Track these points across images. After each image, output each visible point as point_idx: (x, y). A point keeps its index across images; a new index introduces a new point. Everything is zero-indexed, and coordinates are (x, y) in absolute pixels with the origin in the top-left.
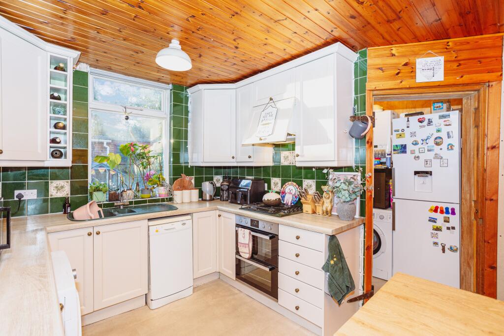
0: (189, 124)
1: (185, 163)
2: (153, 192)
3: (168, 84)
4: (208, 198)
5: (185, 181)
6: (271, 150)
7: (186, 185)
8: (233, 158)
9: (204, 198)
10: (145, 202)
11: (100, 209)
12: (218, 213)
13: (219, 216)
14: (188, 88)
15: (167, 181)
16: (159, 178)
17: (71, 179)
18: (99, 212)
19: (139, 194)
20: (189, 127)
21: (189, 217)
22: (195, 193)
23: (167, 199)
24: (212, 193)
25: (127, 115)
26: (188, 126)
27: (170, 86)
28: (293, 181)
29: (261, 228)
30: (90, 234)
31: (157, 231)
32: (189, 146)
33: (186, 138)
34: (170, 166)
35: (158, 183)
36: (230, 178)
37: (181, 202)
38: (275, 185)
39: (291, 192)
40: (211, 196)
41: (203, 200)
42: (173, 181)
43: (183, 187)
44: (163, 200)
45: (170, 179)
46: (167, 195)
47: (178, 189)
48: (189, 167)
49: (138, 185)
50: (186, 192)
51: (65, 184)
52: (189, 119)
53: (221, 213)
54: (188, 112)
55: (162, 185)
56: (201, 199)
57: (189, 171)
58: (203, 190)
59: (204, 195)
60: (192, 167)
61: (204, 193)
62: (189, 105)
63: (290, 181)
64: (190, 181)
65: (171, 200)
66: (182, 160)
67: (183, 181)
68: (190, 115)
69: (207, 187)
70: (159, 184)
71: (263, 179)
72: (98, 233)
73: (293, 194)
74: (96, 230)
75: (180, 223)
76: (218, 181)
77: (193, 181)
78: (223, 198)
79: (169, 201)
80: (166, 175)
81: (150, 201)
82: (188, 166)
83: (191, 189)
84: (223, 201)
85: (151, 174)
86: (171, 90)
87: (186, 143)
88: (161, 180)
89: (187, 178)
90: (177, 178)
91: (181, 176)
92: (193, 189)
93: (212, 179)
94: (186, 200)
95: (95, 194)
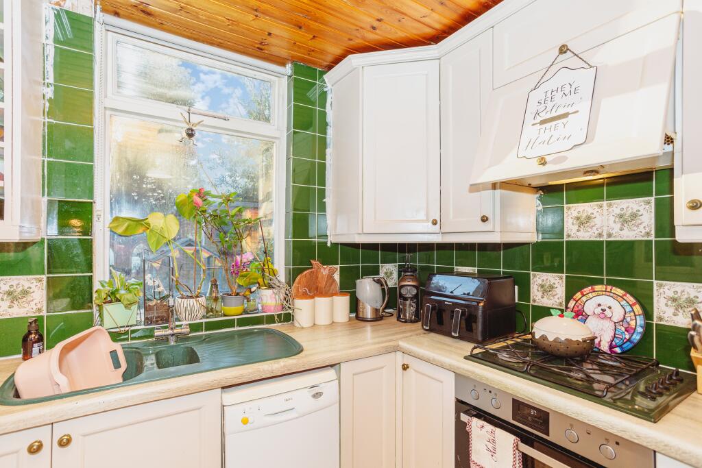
0: (329, 151)
1: (319, 236)
2: (248, 300)
3: (283, 64)
4: (369, 314)
5: (320, 276)
6: (532, 201)
7: (322, 284)
8: (435, 223)
9: (361, 315)
10: (230, 324)
11: (117, 346)
12: (400, 359)
13: (405, 367)
14: (325, 73)
15: (282, 277)
16: (263, 271)
17: (49, 272)
18: (114, 354)
19: (218, 306)
20: (328, 157)
21: (331, 373)
22: (343, 302)
23: (279, 316)
24: (379, 305)
25: (191, 127)
26: (325, 155)
27: (288, 69)
28: (610, 283)
29: (555, 436)
30: (35, 449)
31: (245, 422)
32: (328, 200)
33: (322, 182)
34: (287, 243)
35: (260, 280)
36: (414, 270)
37: (310, 324)
38: (545, 292)
39: (608, 313)
40: (377, 311)
41: (357, 318)
42: (293, 275)
43: (314, 290)
44: (271, 319)
45: (288, 272)
46: (280, 308)
47: (305, 296)
48: (329, 245)
49: (215, 285)
50: (322, 302)
51: (33, 286)
52: (328, 141)
53: (408, 360)
54: (327, 124)
55: (270, 287)
56: (354, 315)
57: (329, 254)
58: (360, 295)
59: (361, 308)
60: (335, 245)
61: (361, 304)
62: (328, 109)
63: (601, 282)
64: (330, 277)
65: (288, 318)
66: (313, 231)
67: (314, 277)
68: (330, 131)
69: (368, 289)
70: (262, 283)
71: (510, 276)
72: (65, 442)
73: (615, 319)
74: (60, 430)
75: (308, 394)
76: (389, 274)
77: (337, 277)
78: (405, 316)
79: (284, 321)
80: (280, 264)
81: (242, 322)
82: (326, 243)
83: (332, 295)
84: (406, 322)
85: (244, 260)
86: (290, 77)
87: (322, 194)
88: (267, 274)
89: (325, 270)
90: (302, 270)
91: (311, 264)
92: (336, 294)
93: (376, 271)
94: (323, 319)
95: (109, 309)
